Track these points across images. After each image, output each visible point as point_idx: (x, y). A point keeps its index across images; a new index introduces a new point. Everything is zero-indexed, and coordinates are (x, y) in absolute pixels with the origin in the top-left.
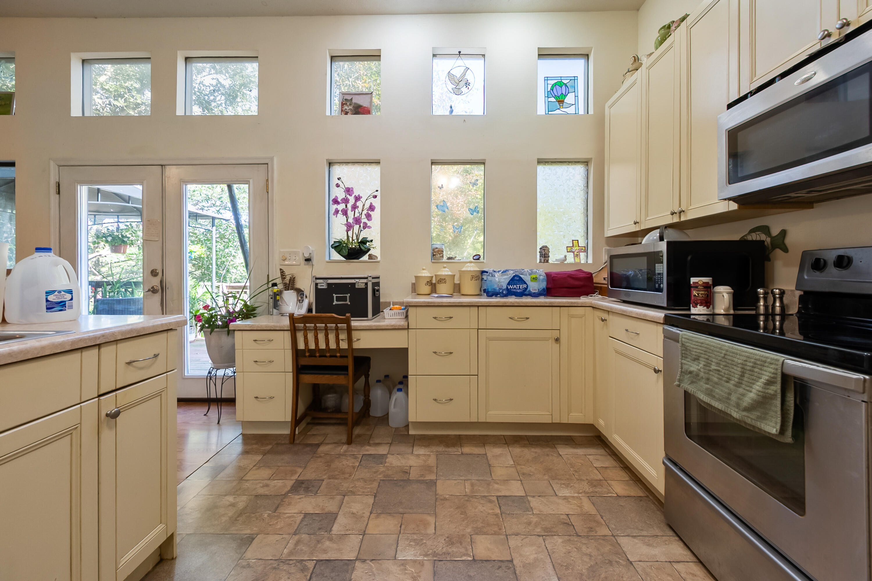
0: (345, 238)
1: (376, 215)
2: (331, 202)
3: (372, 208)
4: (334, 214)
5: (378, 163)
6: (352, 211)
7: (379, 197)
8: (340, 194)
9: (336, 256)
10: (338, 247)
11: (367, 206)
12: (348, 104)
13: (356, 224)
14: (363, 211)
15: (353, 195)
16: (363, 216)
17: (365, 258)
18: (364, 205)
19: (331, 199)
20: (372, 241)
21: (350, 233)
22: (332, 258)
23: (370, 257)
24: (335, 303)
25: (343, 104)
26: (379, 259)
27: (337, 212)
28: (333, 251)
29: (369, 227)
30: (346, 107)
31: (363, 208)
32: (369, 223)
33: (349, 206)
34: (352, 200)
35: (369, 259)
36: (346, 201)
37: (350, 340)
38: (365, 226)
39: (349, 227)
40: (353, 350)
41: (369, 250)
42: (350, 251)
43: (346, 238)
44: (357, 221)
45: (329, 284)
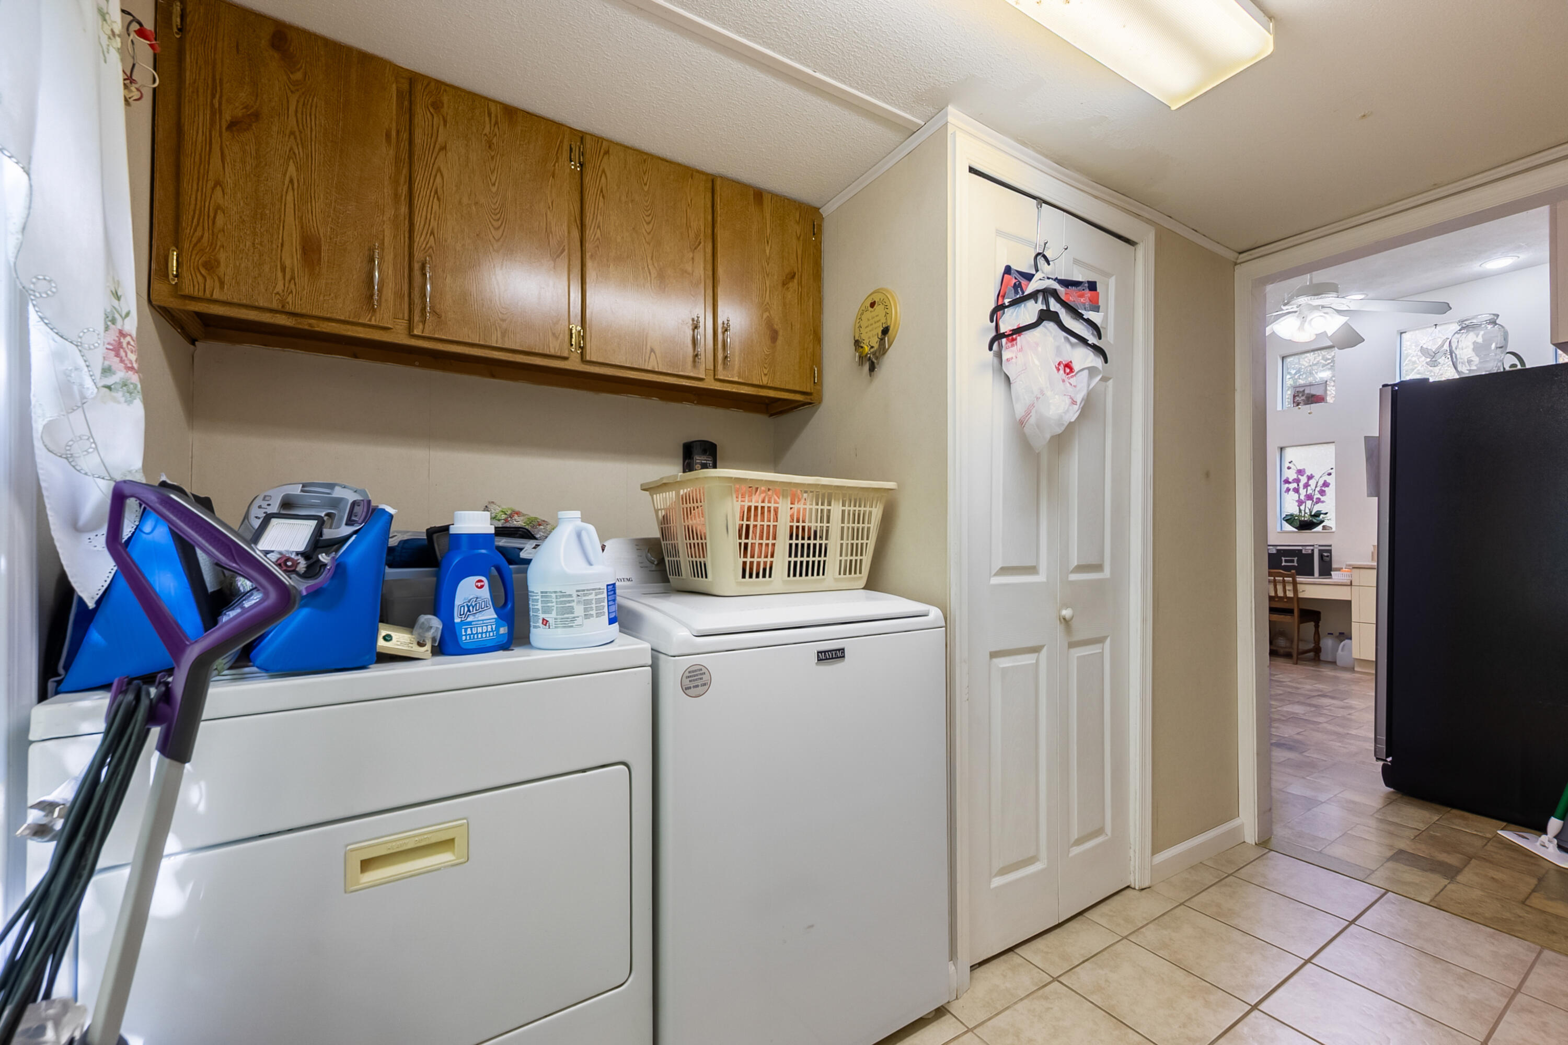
0: (1296, 512)
1: (1331, 491)
2: (1282, 483)
3: (1326, 484)
4: (1285, 492)
5: (1334, 442)
6: (1304, 489)
7: (1333, 475)
8: (1292, 475)
9: (1288, 527)
10: (1290, 519)
11: (1321, 483)
12: (1300, 395)
13: (1308, 500)
14: (1316, 487)
15: (1305, 476)
16: (1316, 492)
17: (1319, 528)
18: (1317, 483)
19: (1283, 480)
20: (1326, 514)
21: (1302, 508)
22: (1283, 529)
23: (1324, 528)
24: (1283, 564)
25: (1294, 397)
26: (1334, 529)
27: (1288, 490)
28: (1284, 523)
29: (1323, 502)
30: (1297, 398)
31: (1317, 485)
32: (1322, 498)
33: (1301, 485)
34: (1304, 480)
35: (1323, 529)
36: (1297, 481)
37: (1295, 590)
38: (1319, 501)
39: (1300, 503)
40: (1299, 600)
41: (1322, 522)
42: (1302, 523)
43: (1298, 511)
44: (1309, 497)
45: (1278, 550)
